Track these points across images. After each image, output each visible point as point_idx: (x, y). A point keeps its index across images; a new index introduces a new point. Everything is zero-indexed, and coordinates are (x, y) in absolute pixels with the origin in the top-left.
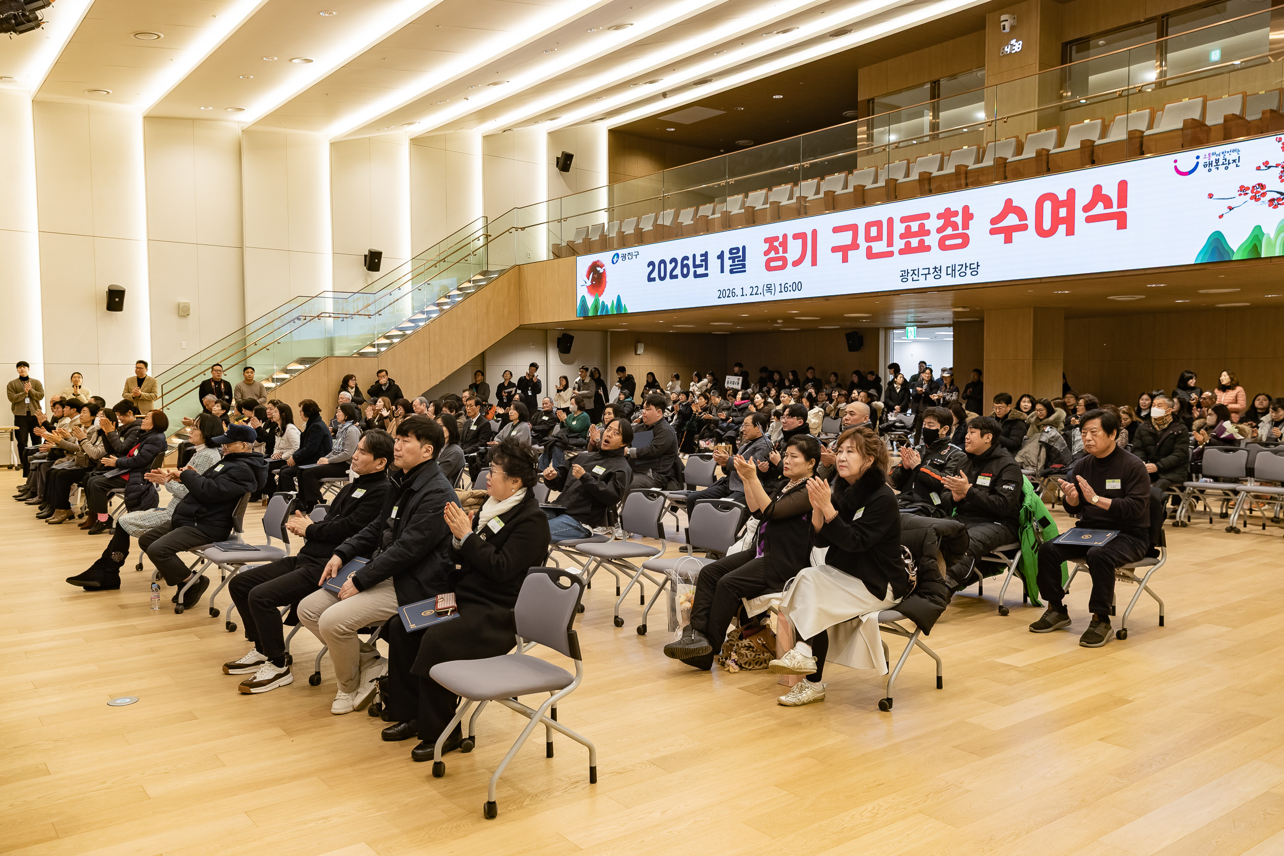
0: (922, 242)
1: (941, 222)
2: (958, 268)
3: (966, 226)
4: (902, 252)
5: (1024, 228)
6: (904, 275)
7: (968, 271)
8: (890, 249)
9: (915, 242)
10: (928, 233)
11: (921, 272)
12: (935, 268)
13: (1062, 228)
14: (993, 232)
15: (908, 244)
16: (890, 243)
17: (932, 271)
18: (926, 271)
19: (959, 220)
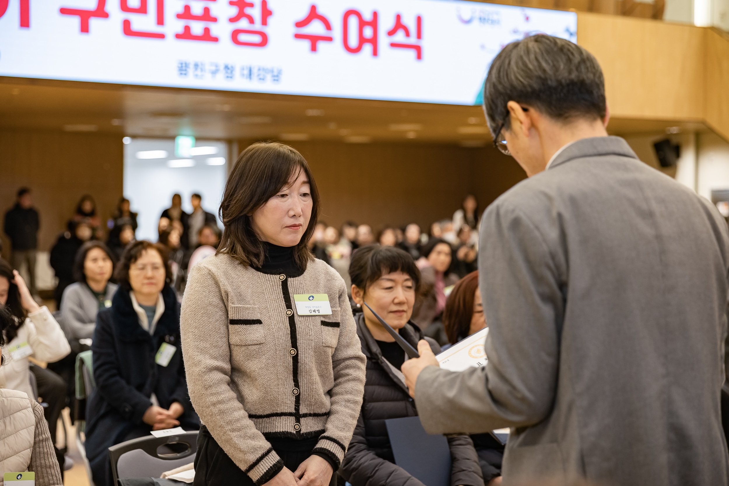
0: (207, 30)
1: (234, 11)
2: (255, 71)
3: (264, 22)
4: (178, 36)
5: (329, 39)
6: (183, 68)
7: (269, 77)
8: (158, 29)
9: (197, 28)
10: (215, 20)
11: (208, 67)
12: (226, 67)
13: (368, 48)
14: (298, 36)
15: (187, 28)
16: (160, 21)
17: (222, 68)
18: (213, 68)
19: (256, 12)
